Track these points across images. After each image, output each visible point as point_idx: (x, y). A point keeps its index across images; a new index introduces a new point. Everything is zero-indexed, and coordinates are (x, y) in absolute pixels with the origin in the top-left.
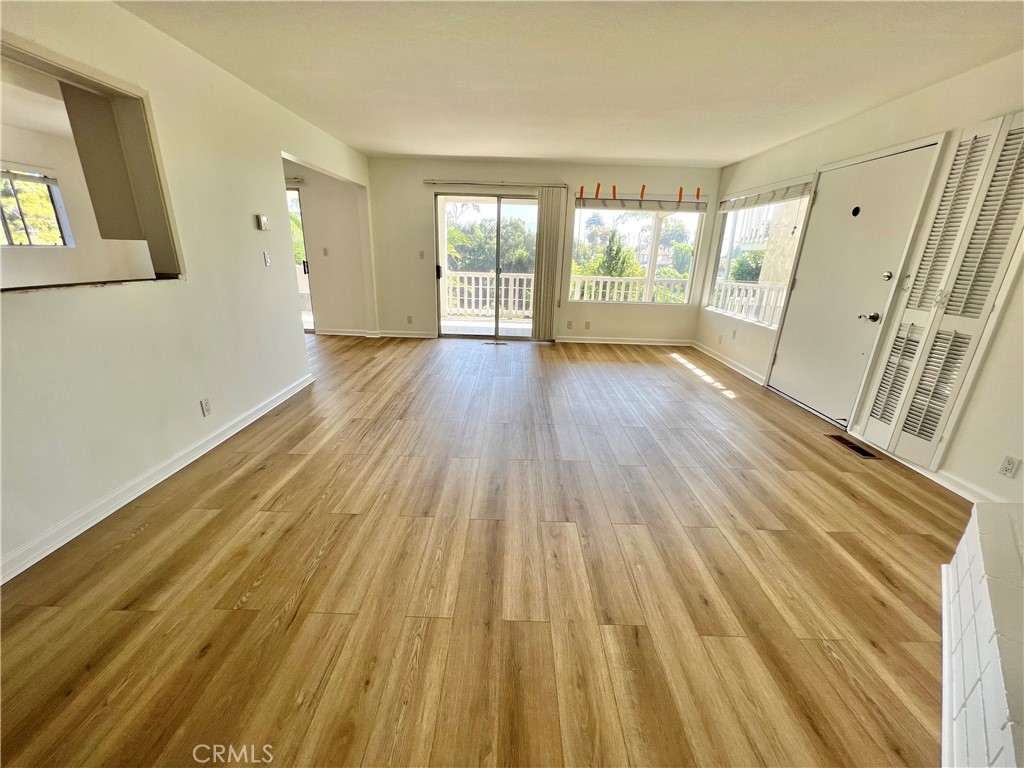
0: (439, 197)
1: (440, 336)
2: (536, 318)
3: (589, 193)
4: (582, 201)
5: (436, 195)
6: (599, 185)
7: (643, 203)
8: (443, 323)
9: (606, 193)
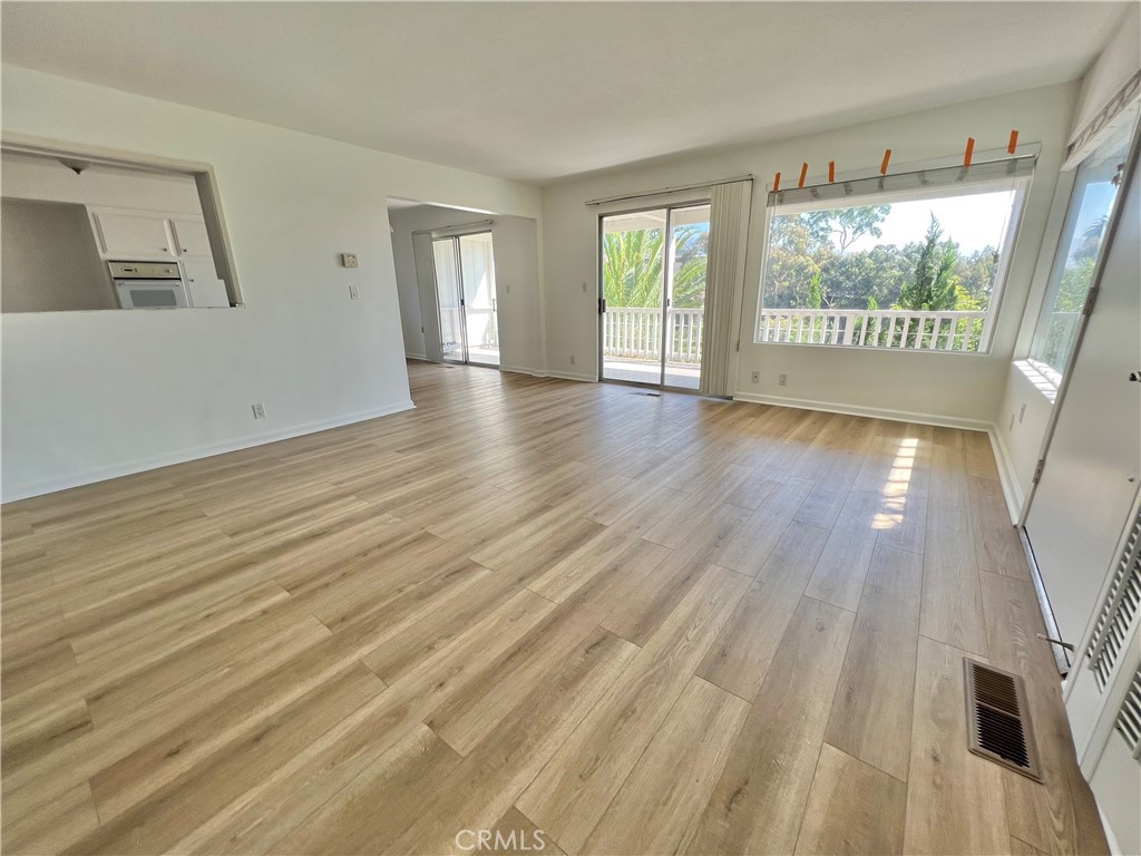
0: (605, 219)
1: (601, 380)
2: (706, 364)
3: (790, 180)
4: (778, 195)
5: (601, 218)
6: (805, 166)
7: (887, 182)
8: (605, 365)
9: (818, 175)
